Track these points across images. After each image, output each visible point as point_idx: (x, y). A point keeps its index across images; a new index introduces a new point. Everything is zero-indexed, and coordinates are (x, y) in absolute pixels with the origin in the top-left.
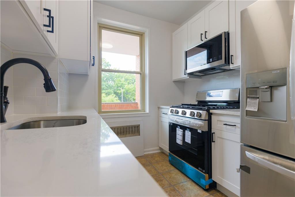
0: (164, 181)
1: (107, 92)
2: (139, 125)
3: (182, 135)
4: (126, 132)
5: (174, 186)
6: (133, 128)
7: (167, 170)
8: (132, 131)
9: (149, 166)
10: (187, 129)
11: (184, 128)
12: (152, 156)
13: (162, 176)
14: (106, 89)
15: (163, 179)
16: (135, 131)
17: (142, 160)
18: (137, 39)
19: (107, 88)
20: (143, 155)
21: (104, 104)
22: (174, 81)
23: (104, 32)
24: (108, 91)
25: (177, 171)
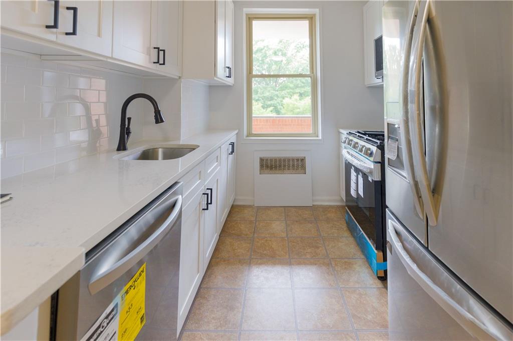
0: (320, 249)
1: (303, 91)
2: (305, 157)
3: (356, 182)
4: (285, 166)
5: (332, 260)
6: (295, 161)
7: (336, 235)
8: (293, 166)
9: (311, 223)
10: (360, 173)
11: (357, 170)
12: (326, 209)
13: (322, 242)
14: (302, 87)
15: (321, 245)
16: (298, 166)
17: (307, 212)
18: (306, 23)
19: (303, 84)
20: (311, 205)
21: (275, 118)
22: (368, 87)
23: (255, 23)
24: (305, 90)
25: (351, 239)
